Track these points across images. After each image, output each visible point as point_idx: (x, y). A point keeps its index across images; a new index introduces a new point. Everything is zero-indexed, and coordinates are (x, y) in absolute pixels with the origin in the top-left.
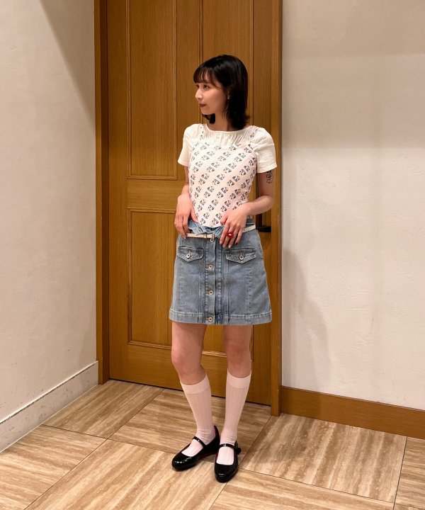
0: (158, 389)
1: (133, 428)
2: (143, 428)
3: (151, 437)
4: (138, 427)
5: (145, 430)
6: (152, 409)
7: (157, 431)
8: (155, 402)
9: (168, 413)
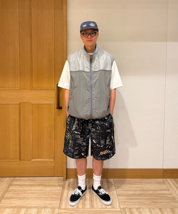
0: (12, 178)
1: (7, 200)
2: (12, 199)
3: (17, 202)
4: (9, 199)
5: (13, 200)
6: (13, 189)
7: (19, 199)
8: (13, 185)
9: (20, 189)
